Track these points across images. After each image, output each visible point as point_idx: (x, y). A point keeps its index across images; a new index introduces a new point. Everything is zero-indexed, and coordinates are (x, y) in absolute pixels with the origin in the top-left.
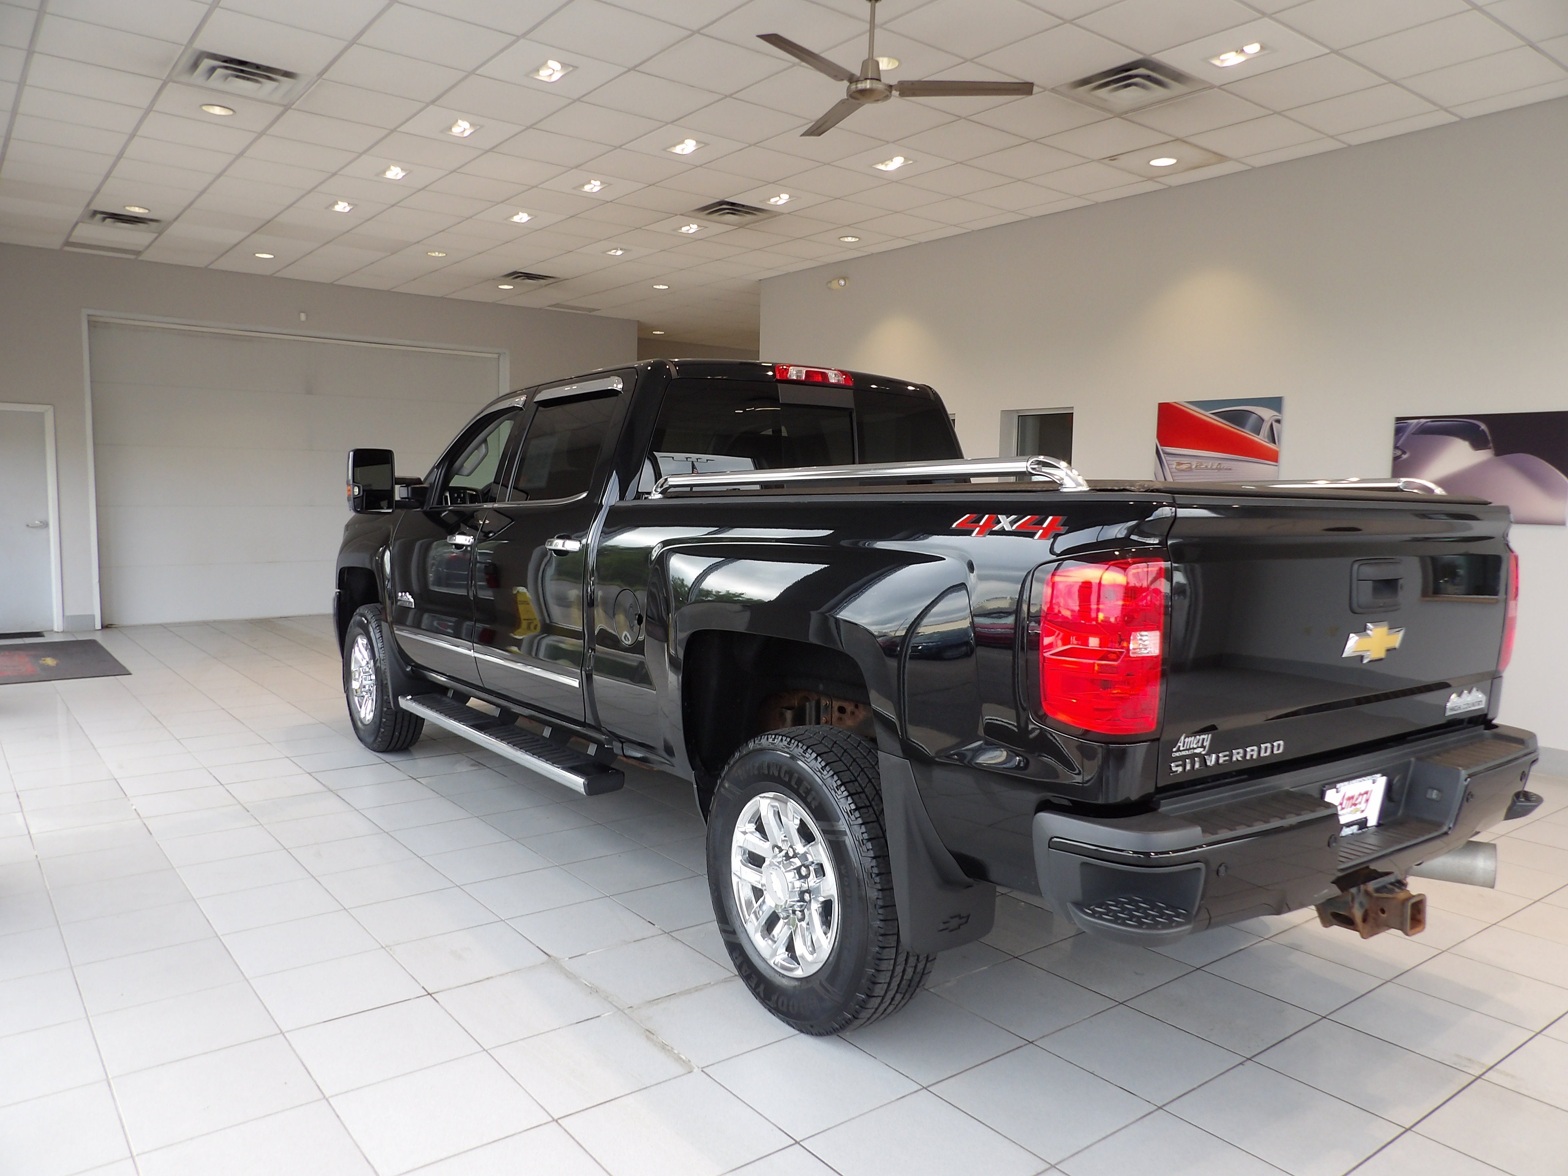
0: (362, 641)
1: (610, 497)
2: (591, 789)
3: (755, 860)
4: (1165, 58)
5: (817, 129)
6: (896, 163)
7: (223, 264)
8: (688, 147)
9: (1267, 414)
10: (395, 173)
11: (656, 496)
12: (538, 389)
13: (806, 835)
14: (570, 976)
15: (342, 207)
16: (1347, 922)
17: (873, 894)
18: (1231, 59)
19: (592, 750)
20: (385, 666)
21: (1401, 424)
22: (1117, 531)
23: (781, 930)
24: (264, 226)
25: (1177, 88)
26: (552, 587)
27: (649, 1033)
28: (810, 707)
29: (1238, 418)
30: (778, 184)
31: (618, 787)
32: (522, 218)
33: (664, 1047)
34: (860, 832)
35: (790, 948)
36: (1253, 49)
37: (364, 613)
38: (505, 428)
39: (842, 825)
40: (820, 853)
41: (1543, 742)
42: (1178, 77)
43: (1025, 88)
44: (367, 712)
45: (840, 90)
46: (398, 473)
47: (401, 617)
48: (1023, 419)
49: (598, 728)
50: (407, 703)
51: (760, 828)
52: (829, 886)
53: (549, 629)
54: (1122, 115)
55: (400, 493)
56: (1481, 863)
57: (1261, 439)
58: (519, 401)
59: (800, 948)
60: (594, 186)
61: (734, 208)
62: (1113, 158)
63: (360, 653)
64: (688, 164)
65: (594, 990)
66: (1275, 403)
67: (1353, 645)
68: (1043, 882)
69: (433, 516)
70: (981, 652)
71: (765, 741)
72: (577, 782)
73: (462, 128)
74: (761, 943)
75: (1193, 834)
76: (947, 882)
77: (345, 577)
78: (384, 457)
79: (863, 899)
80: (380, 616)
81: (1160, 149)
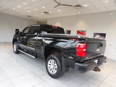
0: (15, 45)
1: (38, 35)
2: (36, 58)
3: (50, 65)
4: (81, 5)
5: (55, 7)
6: (59, 11)
7: (3, 12)
8: (44, 7)
9: (85, 32)
10: (19, 7)
11: (42, 35)
12: (32, 25)
13: (55, 63)
14: (34, 73)
15: (14, 9)
16: (95, 71)
17: (60, 68)
18: (85, 6)
19: (35, 55)
20: (17, 47)
21: (94, 33)
22: (83, 41)
23: (52, 70)
24: (7, 10)
25: (81, 7)
26: (31, 41)
27: (41, 78)
28: (54, 52)
29: (83, 32)
30: (50, 11)
31: (38, 58)
32: (29, 11)
33: (42, 80)
34: (59, 63)
35: (52, 71)
36: (87, 5)
37: (15, 42)
38: (29, 28)
39: (58, 62)
40: (56, 64)
41: (107, 57)
42: (81, 6)
43: (72, 6)
44: (15, 50)
45: (57, 4)
46: (19, 31)
47: (19, 43)
48: (67, 31)
49: (36, 53)
50: (19, 50)
51: (50, 62)
52: (56, 67)
53: (30, 44)
54: (77, 9)
55: (19, 33)
56: (102, 66)
57: (84, 34)
58: (30, 26)
59: (53, 72)
60: (36, 10)
61: (46, 13)
62: (76, 12)
63: (15, 46)
64: (44, 9)
65: (36, 75)
66: (86, 31)
67: (97, 50)
68: (75, 68)
69: (22, 35)
70: (71, 50)
71: (51, 55)
72: (34, 57)
73: (25, 4)
74: (50, 71)
75: (87, 65)
76: (66, 67)
77: (14, 39)
78: (18, 30)
79: (59, 68)
80: (17, 43)
81: (79, 12)
